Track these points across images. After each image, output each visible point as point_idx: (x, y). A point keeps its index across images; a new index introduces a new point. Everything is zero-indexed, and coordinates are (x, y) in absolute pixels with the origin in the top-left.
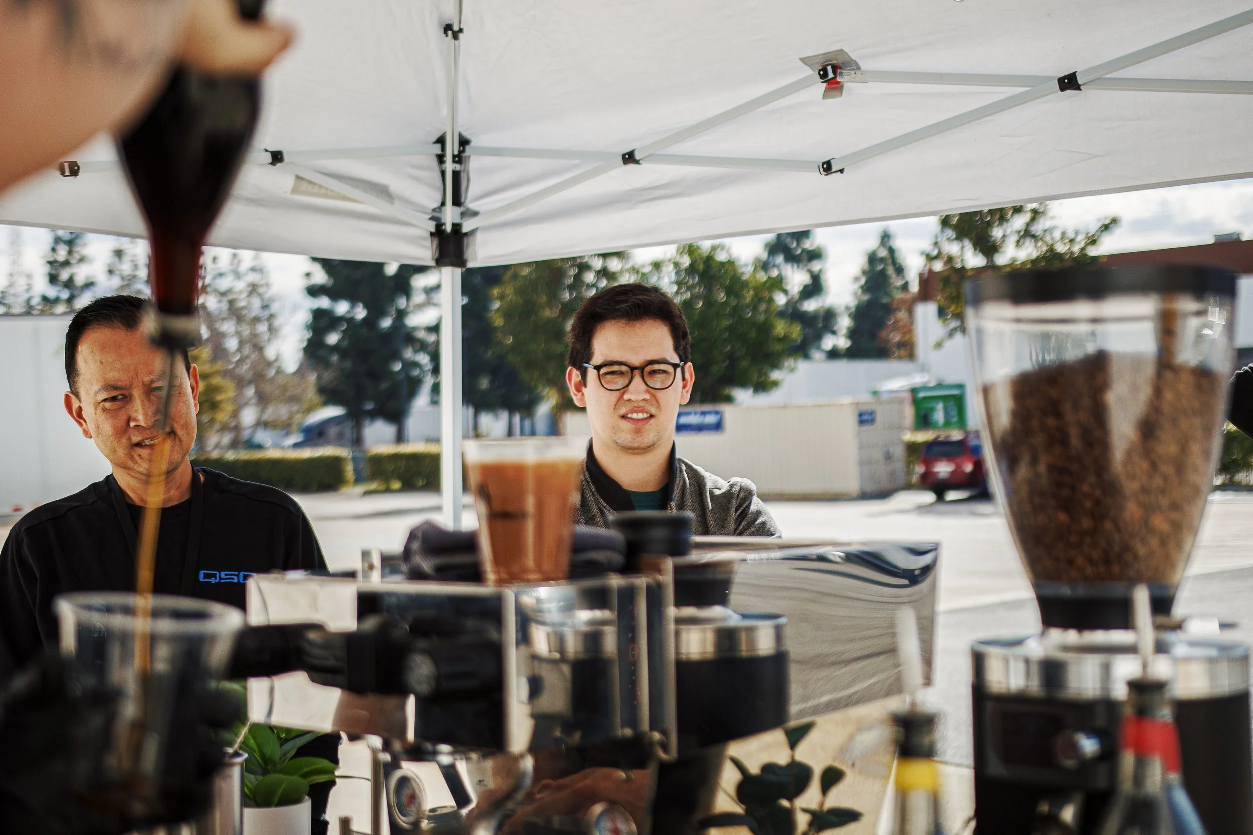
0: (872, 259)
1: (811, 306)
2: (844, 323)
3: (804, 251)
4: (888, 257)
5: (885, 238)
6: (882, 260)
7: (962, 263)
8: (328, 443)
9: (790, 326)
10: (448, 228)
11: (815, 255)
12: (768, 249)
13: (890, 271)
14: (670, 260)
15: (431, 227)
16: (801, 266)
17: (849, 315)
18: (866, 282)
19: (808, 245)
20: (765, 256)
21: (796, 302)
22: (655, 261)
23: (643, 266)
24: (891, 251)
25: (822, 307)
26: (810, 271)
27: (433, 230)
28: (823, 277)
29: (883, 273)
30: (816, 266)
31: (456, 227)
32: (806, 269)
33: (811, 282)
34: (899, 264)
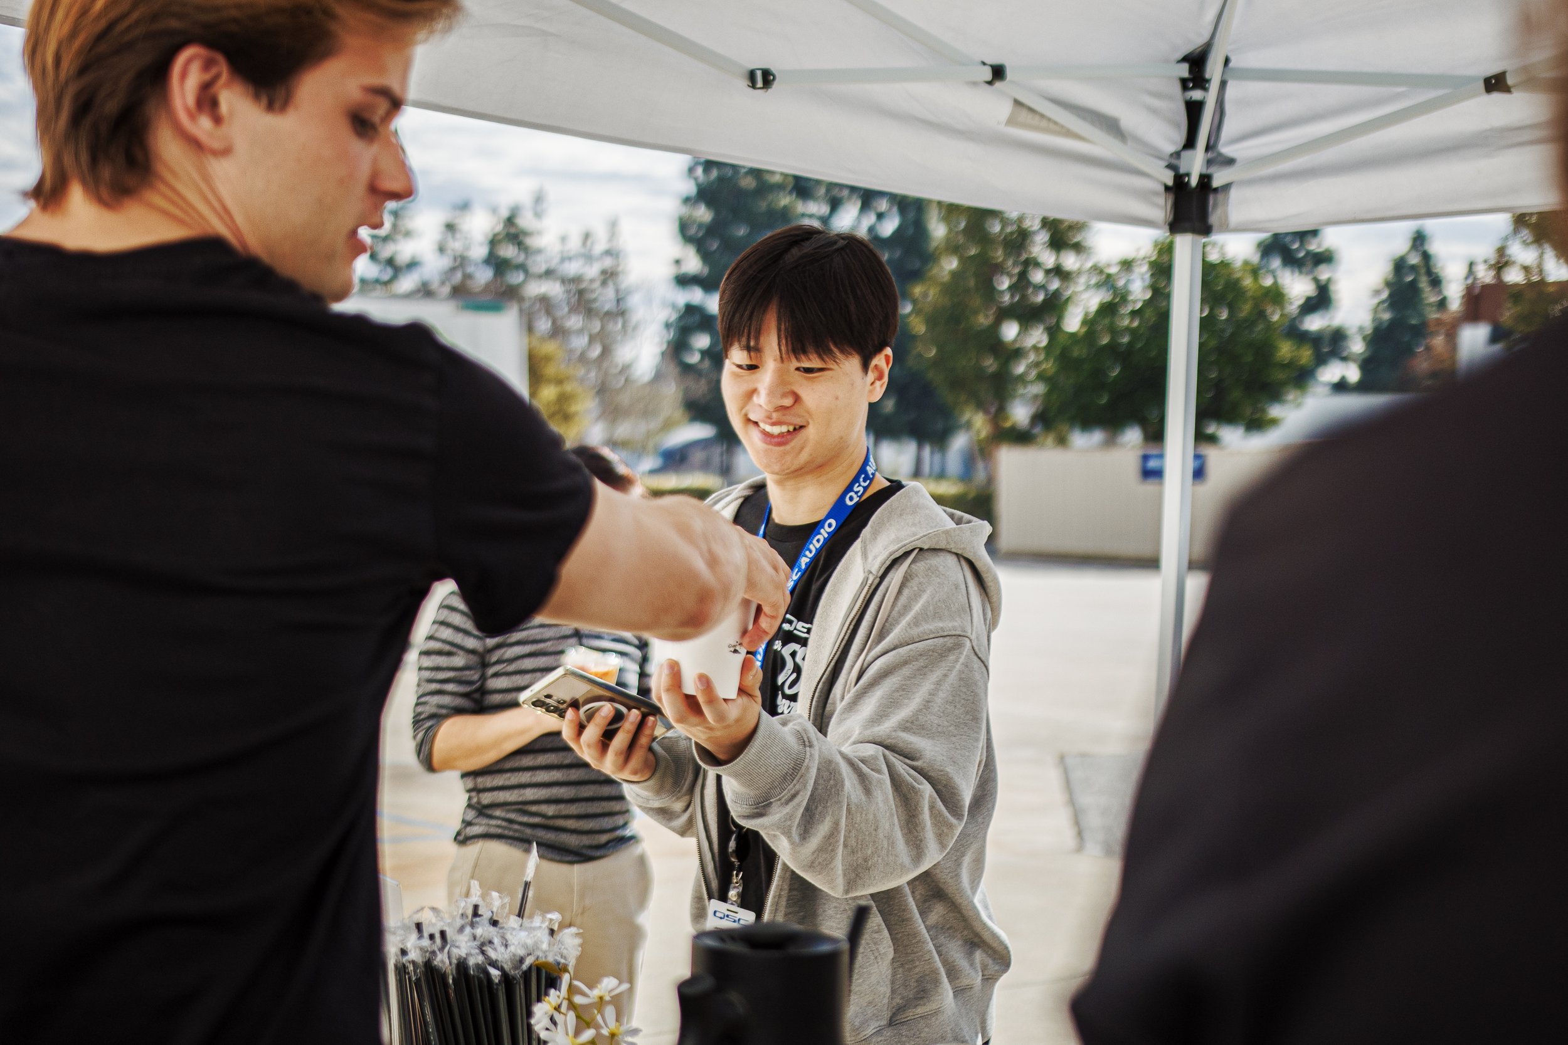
0: (1400, 265)
1: (1314, 323)
2: (1357, 347)
3: (1308, 253)
4: (1422, 264)
5: (1419, 239)
6: (1413, 268)
7: (1541, 275)
8: (692, 469)
9: (1299, 348)
10: (1194, 181)
11: (1324, 258)
12: (1262, 248)
13: (1424, 283)
14: (1144, 258)
15: (1168, 178)
16: (1304, 270)
17: (1364, 338)
18: (1391, 296)
19: (1313, 246)
20: (1255, 258)
21: (1295, 319)
22: (1124, 258)
23: (1109, 265)
24: (1426, 257)
25: (1329, 326)
26: (1316, 280)
27: (1170, 183)
28: (1332, 288)
29: (1413, 285)
30: (1324, 273)
31: (1205, 180)
32: (1310, 277)
33: (1316, 294)
34: (1436, 273)
